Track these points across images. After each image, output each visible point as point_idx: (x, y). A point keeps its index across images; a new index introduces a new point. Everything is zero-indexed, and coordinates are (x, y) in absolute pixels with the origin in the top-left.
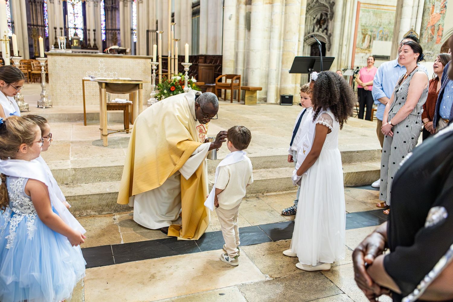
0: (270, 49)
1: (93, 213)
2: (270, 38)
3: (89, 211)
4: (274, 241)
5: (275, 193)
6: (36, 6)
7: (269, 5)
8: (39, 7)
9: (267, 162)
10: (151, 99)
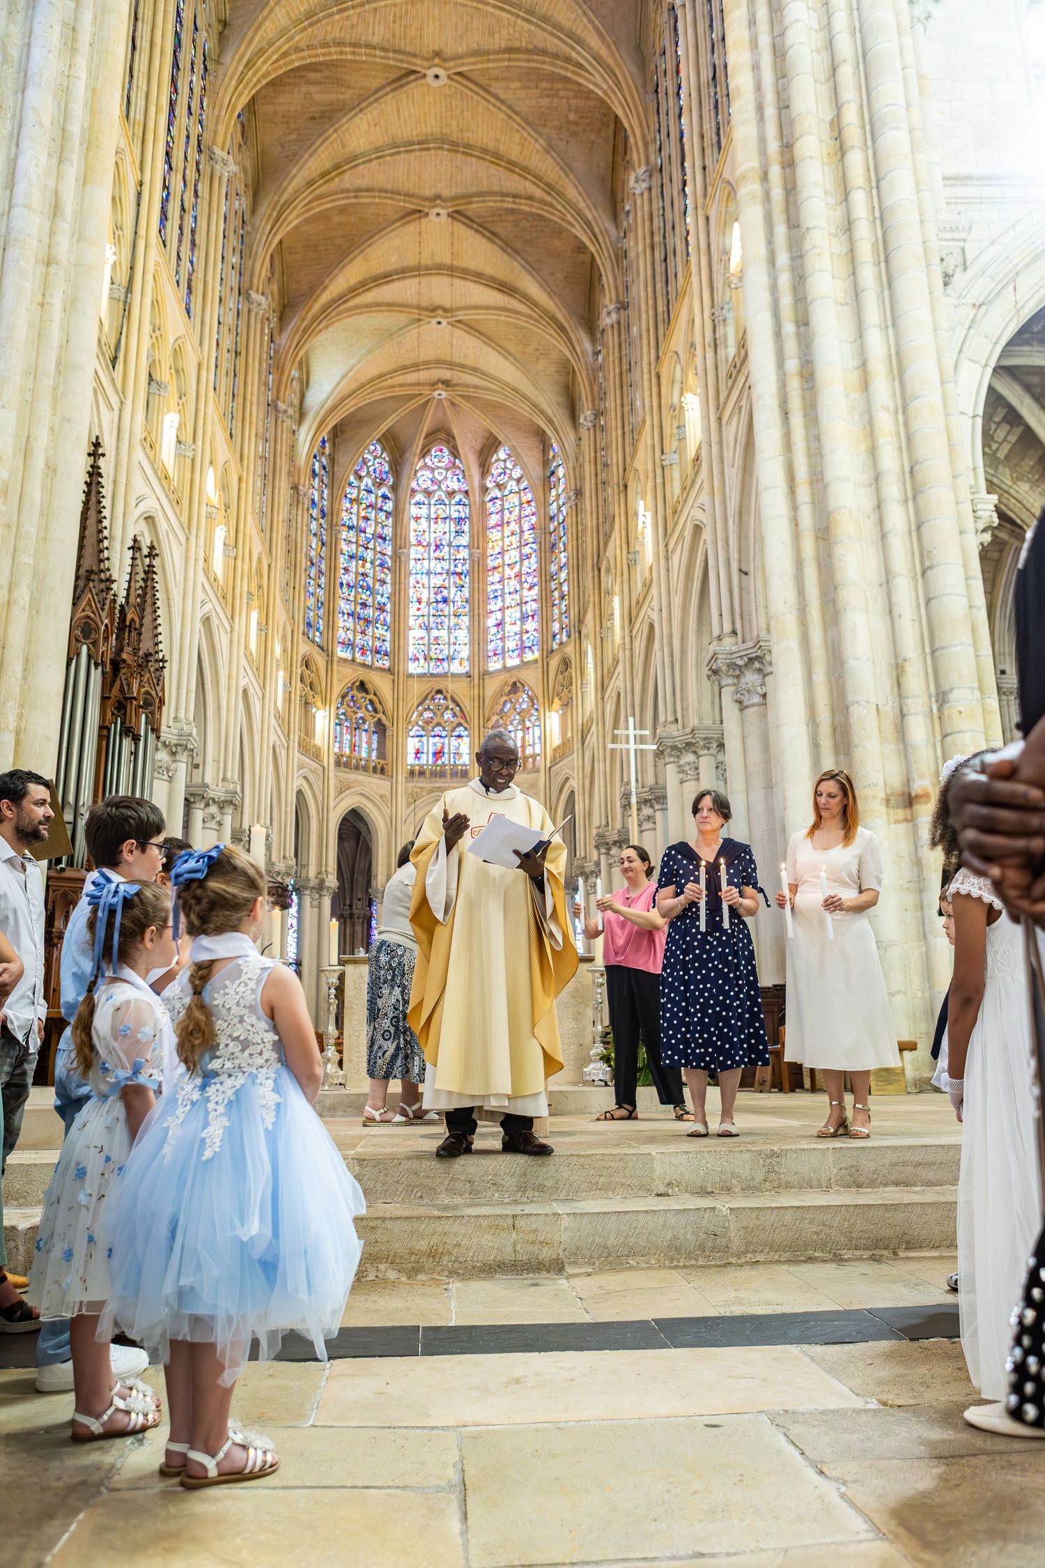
0: (925, 937)
1: (392, 1275)
2: (922, 908)
3: (382, 1267)
4: (912, 1340)
5: (936, 1254)
6: (353, 925)
7: (904, 825)
8: (359, 928)
9: (905, 1164)
10: (592, 1066)
